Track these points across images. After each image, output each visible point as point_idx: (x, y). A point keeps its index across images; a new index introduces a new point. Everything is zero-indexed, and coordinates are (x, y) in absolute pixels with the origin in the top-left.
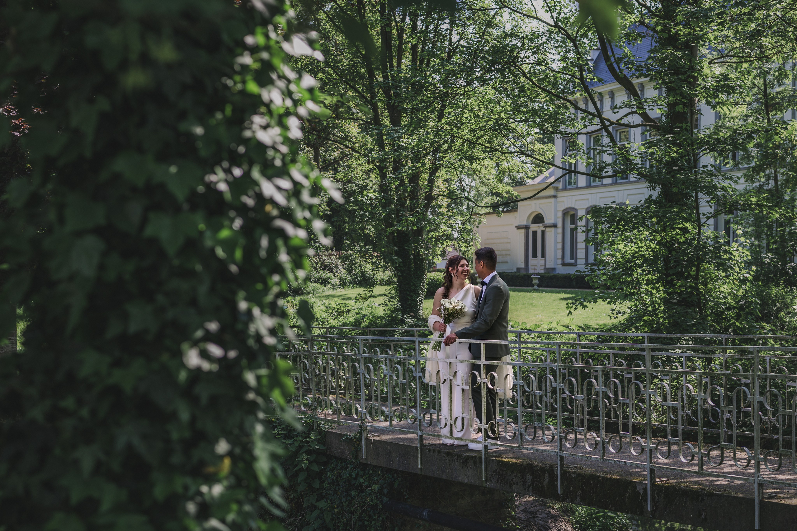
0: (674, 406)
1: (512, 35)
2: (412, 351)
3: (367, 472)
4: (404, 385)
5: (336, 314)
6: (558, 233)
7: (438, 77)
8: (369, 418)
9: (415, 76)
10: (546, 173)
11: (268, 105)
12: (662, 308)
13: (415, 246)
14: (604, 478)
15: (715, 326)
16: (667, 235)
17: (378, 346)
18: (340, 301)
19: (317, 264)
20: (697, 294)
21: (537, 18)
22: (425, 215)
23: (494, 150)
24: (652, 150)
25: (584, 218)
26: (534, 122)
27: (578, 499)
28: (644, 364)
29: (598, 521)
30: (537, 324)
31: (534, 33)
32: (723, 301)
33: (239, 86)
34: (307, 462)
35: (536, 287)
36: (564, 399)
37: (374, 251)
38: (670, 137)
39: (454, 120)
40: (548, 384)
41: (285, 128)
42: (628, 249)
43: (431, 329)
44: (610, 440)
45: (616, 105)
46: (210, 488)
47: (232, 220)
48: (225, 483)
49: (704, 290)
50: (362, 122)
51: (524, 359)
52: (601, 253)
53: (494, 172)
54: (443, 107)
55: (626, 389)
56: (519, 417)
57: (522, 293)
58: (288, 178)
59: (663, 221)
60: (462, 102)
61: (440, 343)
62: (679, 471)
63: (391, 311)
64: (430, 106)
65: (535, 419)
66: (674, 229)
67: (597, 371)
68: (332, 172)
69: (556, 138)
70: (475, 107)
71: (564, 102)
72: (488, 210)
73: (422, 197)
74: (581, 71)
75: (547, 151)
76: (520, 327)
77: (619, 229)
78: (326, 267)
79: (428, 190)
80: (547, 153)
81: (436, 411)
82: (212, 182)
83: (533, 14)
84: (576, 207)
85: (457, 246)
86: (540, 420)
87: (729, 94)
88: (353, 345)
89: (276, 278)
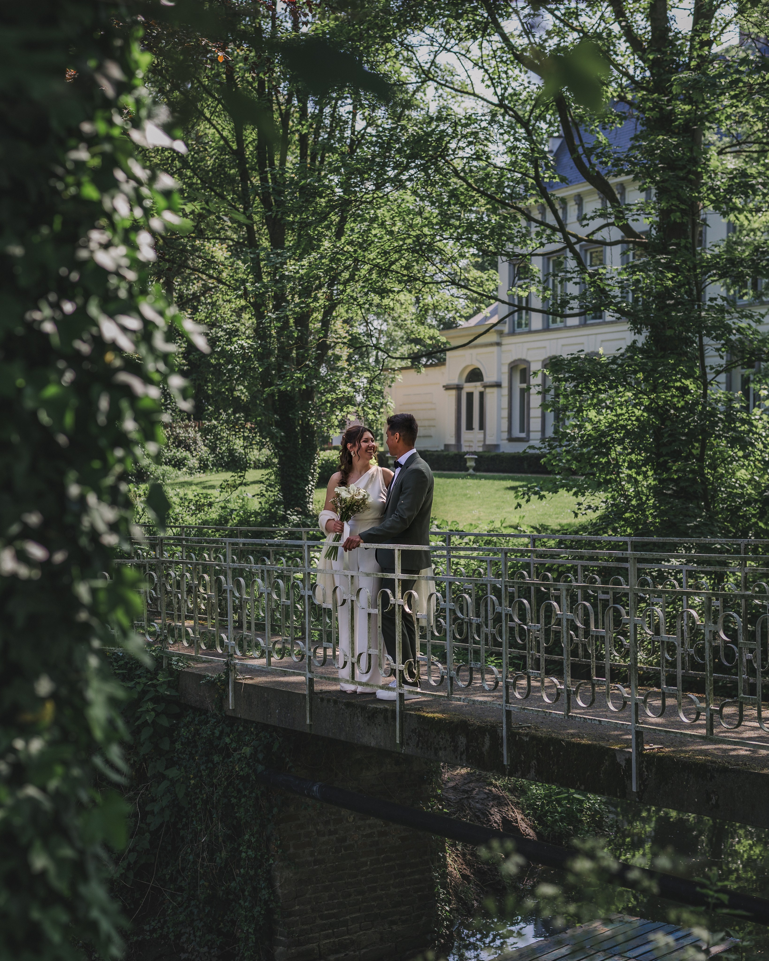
0: (671, 640)
1: (440, 119)
2: (298, 560)
3: (235, 728)
4: (287, 607)
5: (193, 508)
6: (502, 396)
7: (336, 179)
8: (239, 653)
9: (305, 178)
10: (486, 312)
11: (110, 215)
12: (652, 501)
13: (303, 414)
14: (569, 743)
15: (728, 527)
16: (658, 397)
17: (252, 553)
18: (199, 490)
19: (168, 438)
20: (703, 482)
21: (474, 94)
22: (317, 371)
23: (412, 279)
24: (637, 277)
25: (540, 374)
26: (470, 239)
27: (533, 772)
28: (627, 581)
29: (561, 805)
30: (473, 523)
31: (471, 116)
32: (739, 491)
33: (72, 190)
34: (153, 713)
35: (471, 471)
36: (512, 629)
37: (246, 421)
38: (663, 259)
39: (358, 238)
40: (490, 608)
41: (134, 247)
42: (602, 417)
43: (324, 531)
44: (578, 688)
45: (586, 215)
46: (27, 742)
47: (61, 373)
48: (47, 736)
49: (713, 475)
50: (231, 243)
51: (455, 573)
52: (564, 424)
53: (413, 309)
54: (343, 220)
55: (600, 616)
56: (448, 655)
57: (451, 480)
58: (137, 316)
59: (653, 377)
60: (368, 213)
61: (335, 549)
62: (679, 735)
63: (270, 505)
64: (325, 219)
65: (470, 657)
66: (669, 388)
67: (559, 590)
68: (189, 311)
69: (500, 261)
70: (387, 219)
71: (512, 211)
72: (404, 364)
73: (314, 345)
74: (536, 167)
75: (487, 280)
76: (449, 528)
77: (590, 389)
78: (180, 443)
79: (321, 335)
80: (487, 283)
81: (331, 645)
82: (34, 321)
83: (469, 89)
84: (529, 359)
85: (361, 414)
86: (477, 659)
87: (747, 197)
88: (216, 551)
89: (119, 453)
